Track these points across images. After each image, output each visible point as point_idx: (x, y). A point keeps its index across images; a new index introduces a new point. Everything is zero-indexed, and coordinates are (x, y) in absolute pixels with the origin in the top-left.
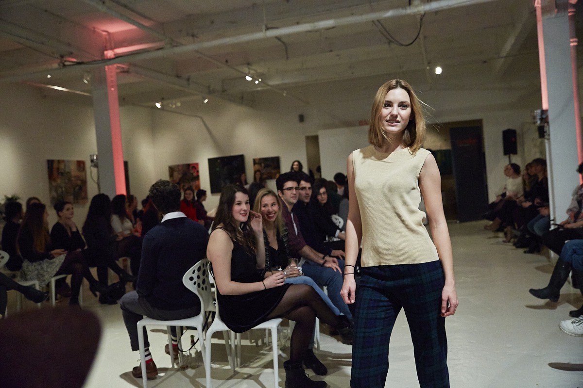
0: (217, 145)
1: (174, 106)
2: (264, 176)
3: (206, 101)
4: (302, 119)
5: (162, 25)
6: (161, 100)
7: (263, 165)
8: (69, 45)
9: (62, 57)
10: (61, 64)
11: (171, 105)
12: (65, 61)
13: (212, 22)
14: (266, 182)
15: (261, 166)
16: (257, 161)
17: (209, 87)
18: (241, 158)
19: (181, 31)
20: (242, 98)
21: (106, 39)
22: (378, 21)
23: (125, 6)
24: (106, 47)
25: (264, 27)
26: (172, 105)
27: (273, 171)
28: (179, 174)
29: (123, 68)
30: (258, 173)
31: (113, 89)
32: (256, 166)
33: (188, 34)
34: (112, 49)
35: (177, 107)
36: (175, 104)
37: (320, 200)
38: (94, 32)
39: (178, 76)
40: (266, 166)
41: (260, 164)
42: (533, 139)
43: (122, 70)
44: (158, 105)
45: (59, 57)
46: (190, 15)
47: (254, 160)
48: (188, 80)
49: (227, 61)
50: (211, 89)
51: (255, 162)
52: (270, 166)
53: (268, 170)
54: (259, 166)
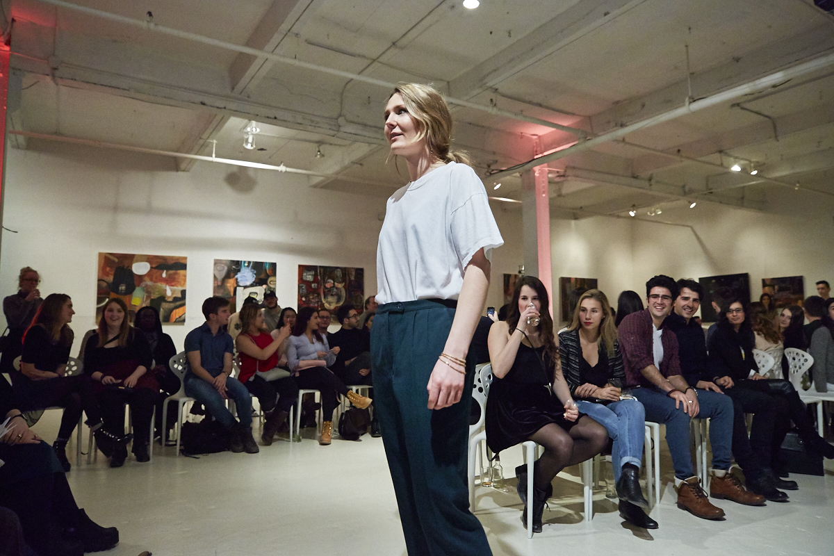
0: (711, 260)
1: (653, 214)
3: (693, 205)
5: (589, 118)
6: (634, 207)
7: (776, 287)
8: (494, 153)
9: (489, 166)
10: (489, 174)
11: (649, 213)
12: (493, 170)
13: (643, 106)
15: (774, 289)
16: (768, 283)
17: (684, 187)
18: (745, 277)
19: (609, 122)
20: (743, 198)
21: (536, 143)
23: (540, 105)
24: (536, 151)
25: (687, 99)
26: (651, 213)
27: (792, 296)
29: (558, 172)
30: (766, 297)
31: (544, 195)
32: (767, 288)
33: (616, 125)
34: (542, 153)
35: (656, 215)
36: (655, 212)
37: (730, 319)
38: (522, 137)
39: (635, 177)
40: (781, 290)
41: (772, 286)
43: (557, 174)
44: (632, 214)
45: (486, 166)
46: (617, 103)
47: (764, 281)
48: (650, 180)
49: (679, 151)
50: (687, 189)
51: (765, 283)
52: (788, 289)
53: (785, 294)
54: (771, 288)
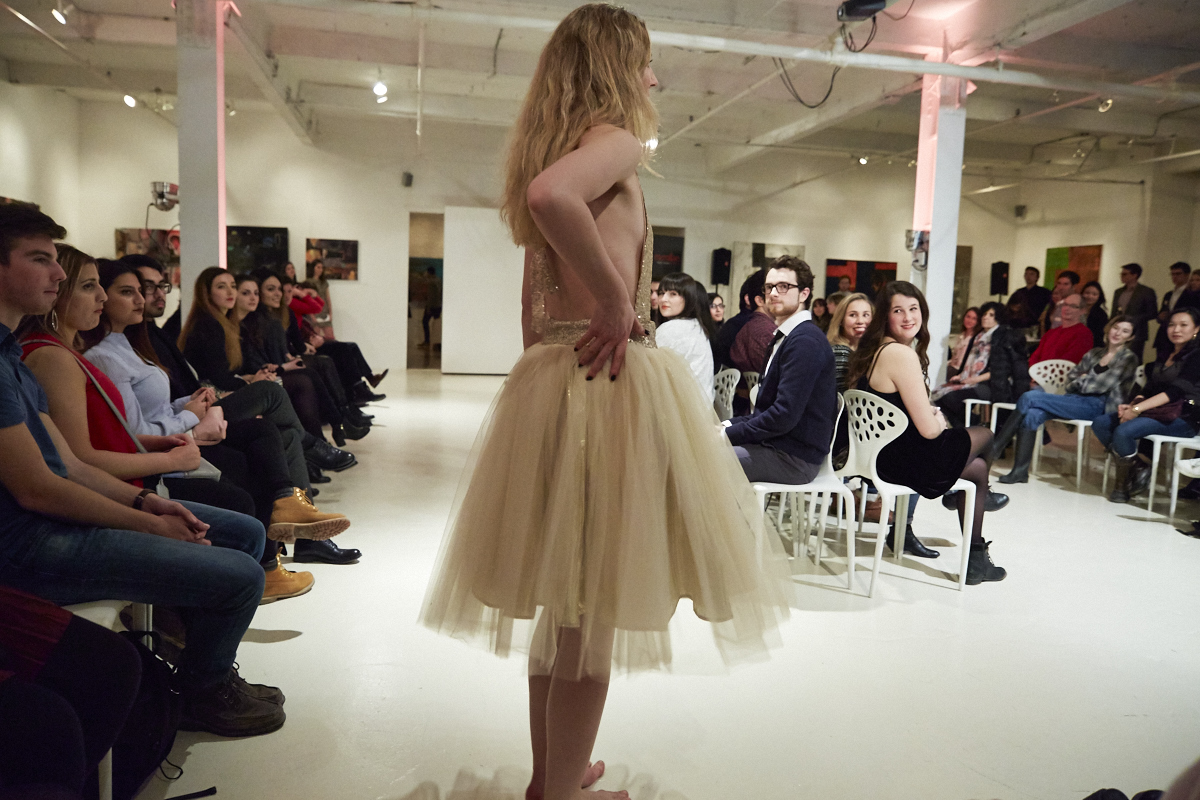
2: (327, 273)
3: (232, 113)
4: (408, 180)
6: (138, 92)
7: (325, 252)
14: (327, 286)
15: (321, 254)
16: (314, 244)
18: (283, 233)
22: (780, 59)
27: (344, 265)
28: (139, 247)
32: (312, 252)
40: (330, 255)
41: (319, 249)
42: (745, 268)
44: (131, 100)
47: (308, 241)
51: (309, 244)
52: (338, 255)
53: (336, 262)
54: (318, 253)
